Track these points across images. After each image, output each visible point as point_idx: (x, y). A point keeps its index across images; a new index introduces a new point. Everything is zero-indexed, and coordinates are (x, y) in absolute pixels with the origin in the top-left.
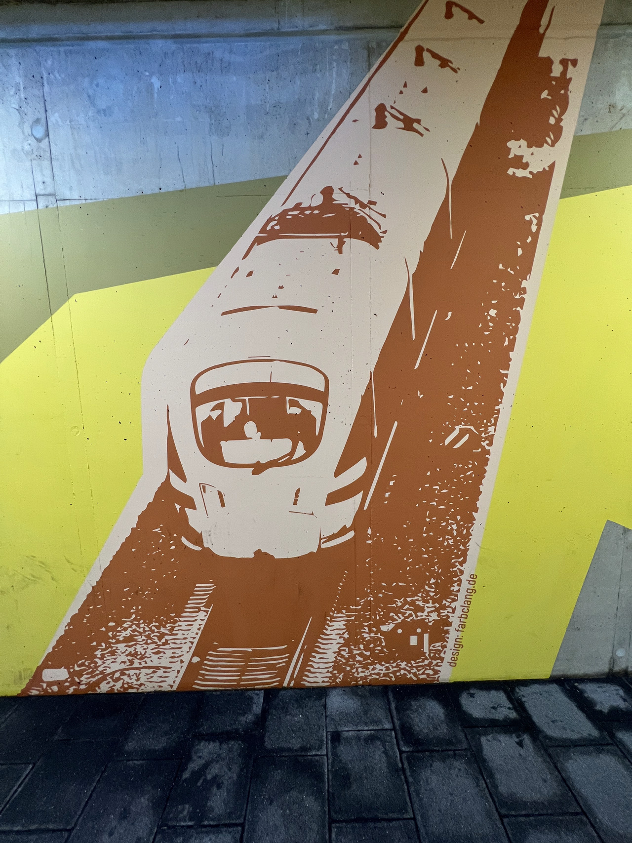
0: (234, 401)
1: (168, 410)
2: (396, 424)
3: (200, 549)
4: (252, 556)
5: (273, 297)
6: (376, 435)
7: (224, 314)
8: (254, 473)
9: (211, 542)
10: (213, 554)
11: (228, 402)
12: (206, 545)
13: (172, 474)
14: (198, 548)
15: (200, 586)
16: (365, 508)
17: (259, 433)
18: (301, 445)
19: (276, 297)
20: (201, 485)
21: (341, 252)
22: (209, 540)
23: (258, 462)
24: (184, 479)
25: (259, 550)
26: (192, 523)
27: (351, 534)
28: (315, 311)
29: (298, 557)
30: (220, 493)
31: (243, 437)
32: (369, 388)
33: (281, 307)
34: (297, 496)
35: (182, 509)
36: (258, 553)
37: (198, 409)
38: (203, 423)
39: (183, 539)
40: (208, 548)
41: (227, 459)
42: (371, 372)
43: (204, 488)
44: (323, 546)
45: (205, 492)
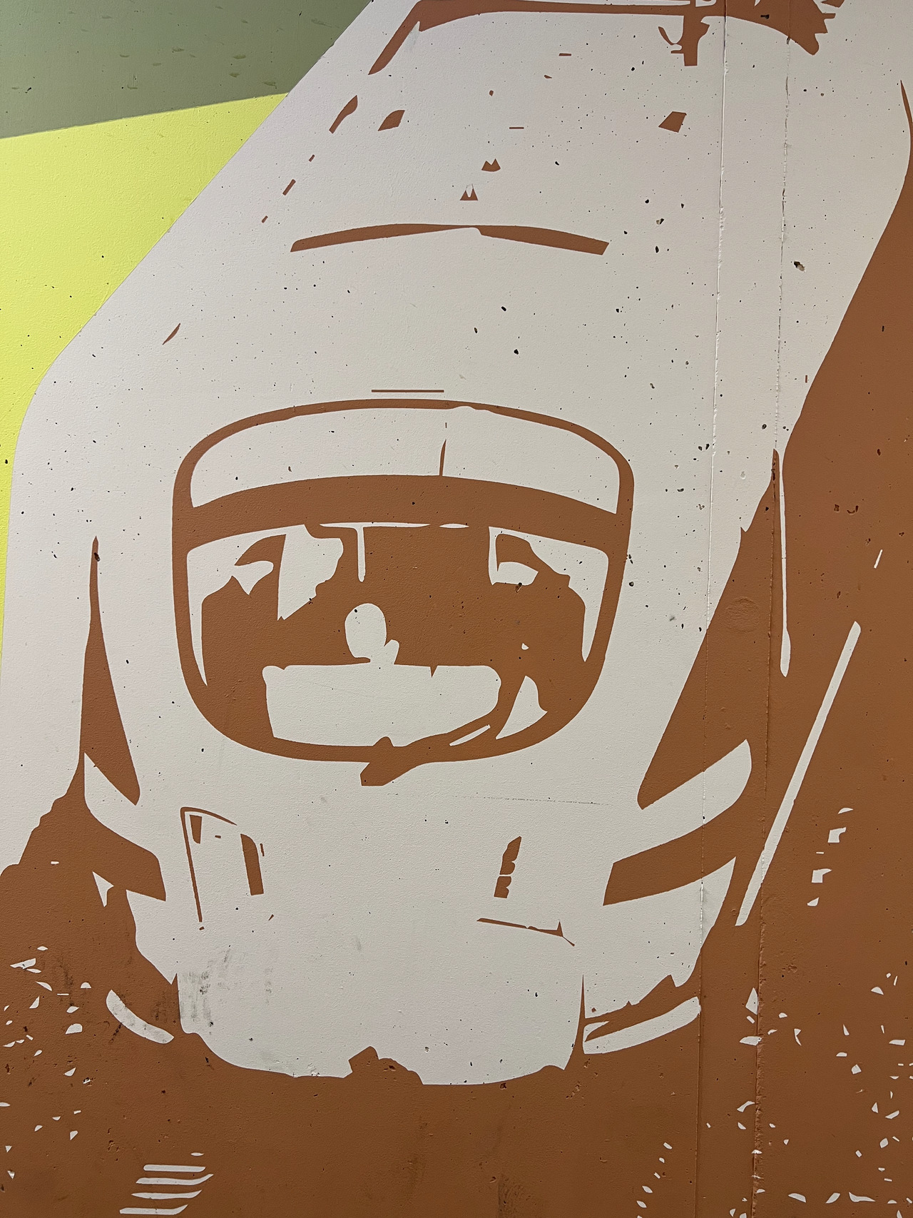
0: (317, 532)
1: (96, 557)
2: (856, 630)
3: (166, 1037)
4: (344, 1071)
5: (465, 197)
6: (784, 669)
7: (299, 246)
8: (367, 779)
9: (208, 1014)
10: (210, 1059)
11: (296, 536)
12: (188, 1026)
13: (93, 773)
14: (162, 1036)
15: (159, 1173)
16: (741, 920)
17: (395, 645)
18: (529, 689)
19: (474, 197)
20: (187, 814)
21: (691, 60)
22: (200, 1009)
23: (385, 741)
24: (131, 790)
25: (371, 1051)
26: (147, 944)
27: (688, 1011)
28: (597, 247)
29: (503, 1084)
30: (247, 843)
31: (339, 654)
32: (768, 505)
33: (486, 231)
34: (508, 866)
35: (117, 897)
36: (366, 1061)
37: (195, 557)
38: (209, 603)
39: (113, 1002)
40: (195, 1037)
41: (280, 730)
42: (775, 453)
43: (197, 823)
44: (590, 1048)
45: (197, 839)
